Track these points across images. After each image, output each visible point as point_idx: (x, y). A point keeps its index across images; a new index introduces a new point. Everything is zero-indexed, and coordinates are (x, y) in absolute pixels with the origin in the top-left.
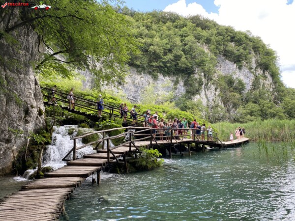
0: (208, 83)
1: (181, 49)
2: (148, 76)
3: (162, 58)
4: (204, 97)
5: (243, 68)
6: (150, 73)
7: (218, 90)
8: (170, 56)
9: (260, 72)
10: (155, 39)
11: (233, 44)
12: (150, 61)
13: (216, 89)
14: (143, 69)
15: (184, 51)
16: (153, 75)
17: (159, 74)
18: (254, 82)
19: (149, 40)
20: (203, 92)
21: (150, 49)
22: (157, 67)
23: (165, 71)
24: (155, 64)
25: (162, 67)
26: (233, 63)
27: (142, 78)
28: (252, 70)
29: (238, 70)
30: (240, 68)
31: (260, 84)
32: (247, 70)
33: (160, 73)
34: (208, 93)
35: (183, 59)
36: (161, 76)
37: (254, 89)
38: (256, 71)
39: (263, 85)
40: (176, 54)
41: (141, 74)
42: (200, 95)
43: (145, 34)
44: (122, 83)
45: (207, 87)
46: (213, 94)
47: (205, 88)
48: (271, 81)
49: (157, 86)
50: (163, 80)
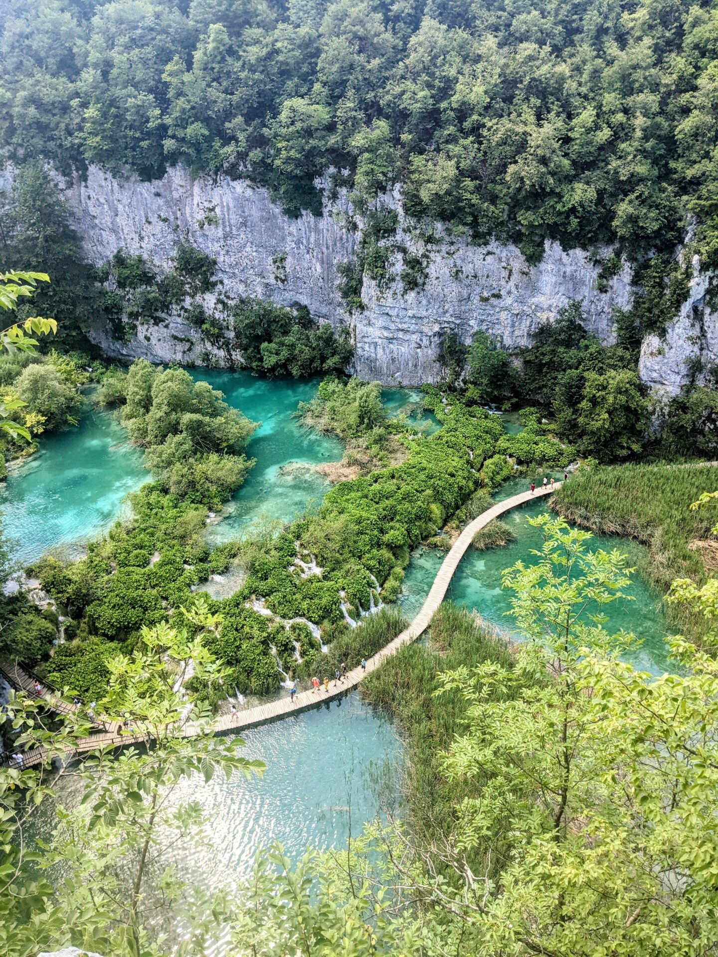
17: (547, 243)
27: (489, 258)
49: (538, 280)
50: (561, 259)
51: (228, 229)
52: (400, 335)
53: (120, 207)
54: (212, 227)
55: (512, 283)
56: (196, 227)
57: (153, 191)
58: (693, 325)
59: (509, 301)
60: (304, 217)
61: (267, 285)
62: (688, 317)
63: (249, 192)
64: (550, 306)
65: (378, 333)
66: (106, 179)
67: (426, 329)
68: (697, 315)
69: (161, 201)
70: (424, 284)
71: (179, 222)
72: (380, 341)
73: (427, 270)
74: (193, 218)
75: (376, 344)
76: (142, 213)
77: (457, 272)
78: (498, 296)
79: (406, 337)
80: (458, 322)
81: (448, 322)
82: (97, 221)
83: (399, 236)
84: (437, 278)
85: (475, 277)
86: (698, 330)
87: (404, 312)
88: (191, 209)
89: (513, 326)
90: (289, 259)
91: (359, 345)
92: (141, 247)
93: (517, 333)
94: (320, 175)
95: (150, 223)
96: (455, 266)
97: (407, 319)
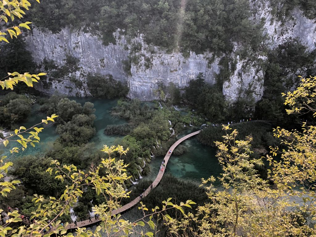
17: (191, 52)
27: (172, 58)
44: (150, 66)
49: (188, 65)
50: (195, 58)
51: (84, 50)
52: (145, 84)
53: (45, 43)
54: (78, 49)
55: (180, 66)
56: (72, 49)
57: (57, 37)
58: (238, 78)
59: (180, 72)
60: (110, 45)
61: (98, 68)
62: (237, 75)
63: (90, 37)
64: (193, 73)
65: (137, 83)
66: (40, 33)
67: (153, 82)
68: (240, 75)
69: (59, 41)
70: (152, 67)
71: (66, 48)
72: (138, 86)
73: (152, 62)
74: (71, 46)
75: (136, 87)
76: (53, 44)
77: (162, 63)
78: (176, 70)
79: (147, 84)
80: (163, 79)
81: (160, 79)
82: (37, 48)
83: (143, 51)
84: (156, 65)
85: (168, 64)
86: (240, 79)
87: (146, 76)
88: (71, 43)
89: (181, 80)
90: (105, 59)
91: (131, 87)
92: (53, 56)
93: (183, 82)
94: (115, 32)
95: (56, 48)
96: (161, 61)
97: (146, 79)
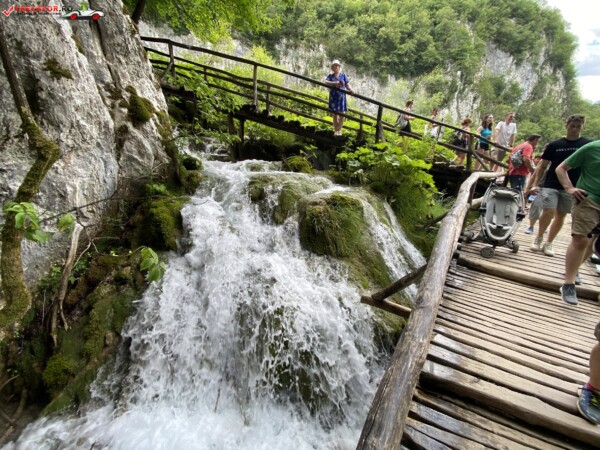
0: (464, 90)
1: (429, 31)
2: (373, 80)
3: (396, 48)
4: (455, 112)
5: (524, 64)
6: (376, 75)
7: (479, 101)
8: (410, 45)
9: (548, 70)
10: (388, 15)
11: (513, 21)
12: (378, 55)
13: (475, 99)
14: (367, 68)
15: (432, 33)
16: (381, 77)
18: (535, 88)
19: (378, 18)
20: (455, 103)
21: (380, 33)
22: (388, 64)
23: (399, 71)
24: (385, 59)
25: (395, 64)
26: (509, 54)
28: (538, 68)
29: (514, 67)
30: (518, 64)
31: (544, 91)
32: (529, 68)
33: (391, 74)
34: (462, 105)
35: (431, 48)
36: (391, 79)
37: (534, 99)
38: (542, 68)
39: (550, 94)
40: (419, 41)
41: (362, 77)
42: (449, 108)
43: (373, 7)
45: (462, 97)
46: (469, 107)
47: (458, 98)
48: (563, 87)
